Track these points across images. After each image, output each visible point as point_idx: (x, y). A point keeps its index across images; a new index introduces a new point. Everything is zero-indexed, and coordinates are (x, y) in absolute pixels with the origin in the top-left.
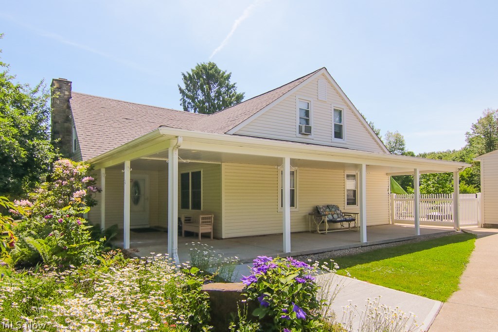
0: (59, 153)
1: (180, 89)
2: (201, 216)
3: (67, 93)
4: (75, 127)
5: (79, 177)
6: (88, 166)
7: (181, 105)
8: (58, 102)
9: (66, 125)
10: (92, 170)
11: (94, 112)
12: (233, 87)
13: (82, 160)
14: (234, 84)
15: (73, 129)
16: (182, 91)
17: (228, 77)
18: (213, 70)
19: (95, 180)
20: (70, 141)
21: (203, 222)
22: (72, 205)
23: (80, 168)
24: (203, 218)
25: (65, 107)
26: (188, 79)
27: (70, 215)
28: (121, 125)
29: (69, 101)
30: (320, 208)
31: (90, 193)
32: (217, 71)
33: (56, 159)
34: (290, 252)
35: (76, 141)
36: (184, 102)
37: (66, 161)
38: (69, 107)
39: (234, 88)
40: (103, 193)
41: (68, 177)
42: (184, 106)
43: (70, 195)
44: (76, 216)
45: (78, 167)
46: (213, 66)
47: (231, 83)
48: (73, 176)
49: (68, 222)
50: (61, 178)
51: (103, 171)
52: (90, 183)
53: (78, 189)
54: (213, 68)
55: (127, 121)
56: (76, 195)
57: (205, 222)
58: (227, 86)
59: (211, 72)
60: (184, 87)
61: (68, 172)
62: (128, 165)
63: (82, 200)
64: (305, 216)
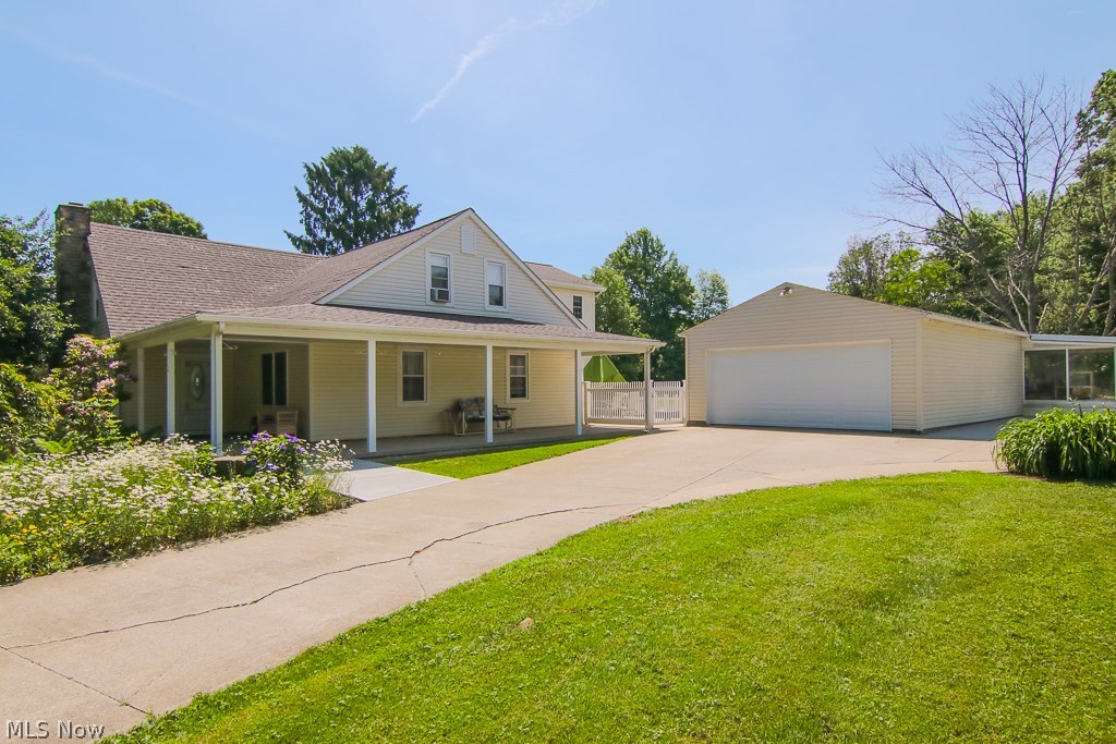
0: (72, 323)
1: (299, 194)
2: (279, 413)
3: (83, 226)
4: (97, 281)
5: (104, 362)
6: (118, 345)
7: (301, 222)
8: (68, 241)
9: (83, 276)
10: (124, 351)
11: (128, 258)
12: (401, 192)
13: (109, 337)
14: (404, 187)
15: (94, 284)
16: (302, 199)
17: (392, 174)
18: (361, 162)
19: (129, 364)
20: (88, 302)
21: (281, 421)
22: (98, 397)
23: (107, 348)
24: (282, 416)
25: (80, 247)
26: (315, 175)
27: (95, 408)
28: (173, 278)
29: (86, 240)
30: (462, 403)
31: (120, 383)
32: (370, 165)
33: (69, 334)
34: (375, 451)
35: (99, 302)
36: (308, 216)
37: (85, 339)
38: (86, 249)
39: (404, 195)
40: (141, 382)
41: (88, 361)
42: (308, 225)
43: (92, 385)
44: (102, 409)
45: (103, 348)
46: (361, 154)
47: (397, 187)
48: (95, 360)
49: (92, 415)
50: (79, 363)
51: (141, 353)
52: (120, 370)
53: (104, 378)
54: (360, 158)
55: (185, 270)
56: (101, 386)
57: (286, 421)
58: (389, 190)
59: (356, 165)
60: (306, 191)
61: (89, 354)
62: (171, 346)
63: (109, 391)
64: (441, 413)
